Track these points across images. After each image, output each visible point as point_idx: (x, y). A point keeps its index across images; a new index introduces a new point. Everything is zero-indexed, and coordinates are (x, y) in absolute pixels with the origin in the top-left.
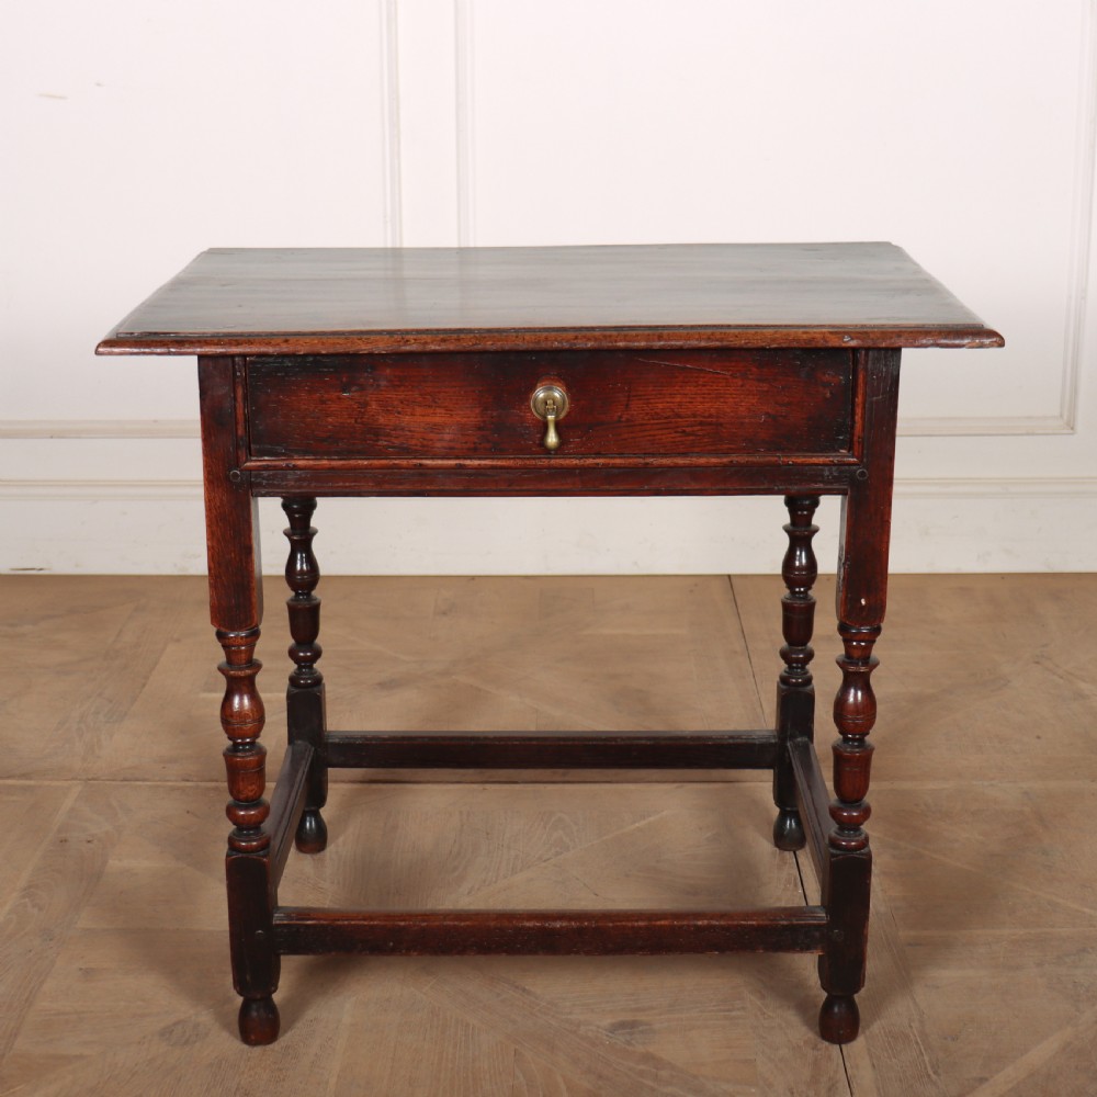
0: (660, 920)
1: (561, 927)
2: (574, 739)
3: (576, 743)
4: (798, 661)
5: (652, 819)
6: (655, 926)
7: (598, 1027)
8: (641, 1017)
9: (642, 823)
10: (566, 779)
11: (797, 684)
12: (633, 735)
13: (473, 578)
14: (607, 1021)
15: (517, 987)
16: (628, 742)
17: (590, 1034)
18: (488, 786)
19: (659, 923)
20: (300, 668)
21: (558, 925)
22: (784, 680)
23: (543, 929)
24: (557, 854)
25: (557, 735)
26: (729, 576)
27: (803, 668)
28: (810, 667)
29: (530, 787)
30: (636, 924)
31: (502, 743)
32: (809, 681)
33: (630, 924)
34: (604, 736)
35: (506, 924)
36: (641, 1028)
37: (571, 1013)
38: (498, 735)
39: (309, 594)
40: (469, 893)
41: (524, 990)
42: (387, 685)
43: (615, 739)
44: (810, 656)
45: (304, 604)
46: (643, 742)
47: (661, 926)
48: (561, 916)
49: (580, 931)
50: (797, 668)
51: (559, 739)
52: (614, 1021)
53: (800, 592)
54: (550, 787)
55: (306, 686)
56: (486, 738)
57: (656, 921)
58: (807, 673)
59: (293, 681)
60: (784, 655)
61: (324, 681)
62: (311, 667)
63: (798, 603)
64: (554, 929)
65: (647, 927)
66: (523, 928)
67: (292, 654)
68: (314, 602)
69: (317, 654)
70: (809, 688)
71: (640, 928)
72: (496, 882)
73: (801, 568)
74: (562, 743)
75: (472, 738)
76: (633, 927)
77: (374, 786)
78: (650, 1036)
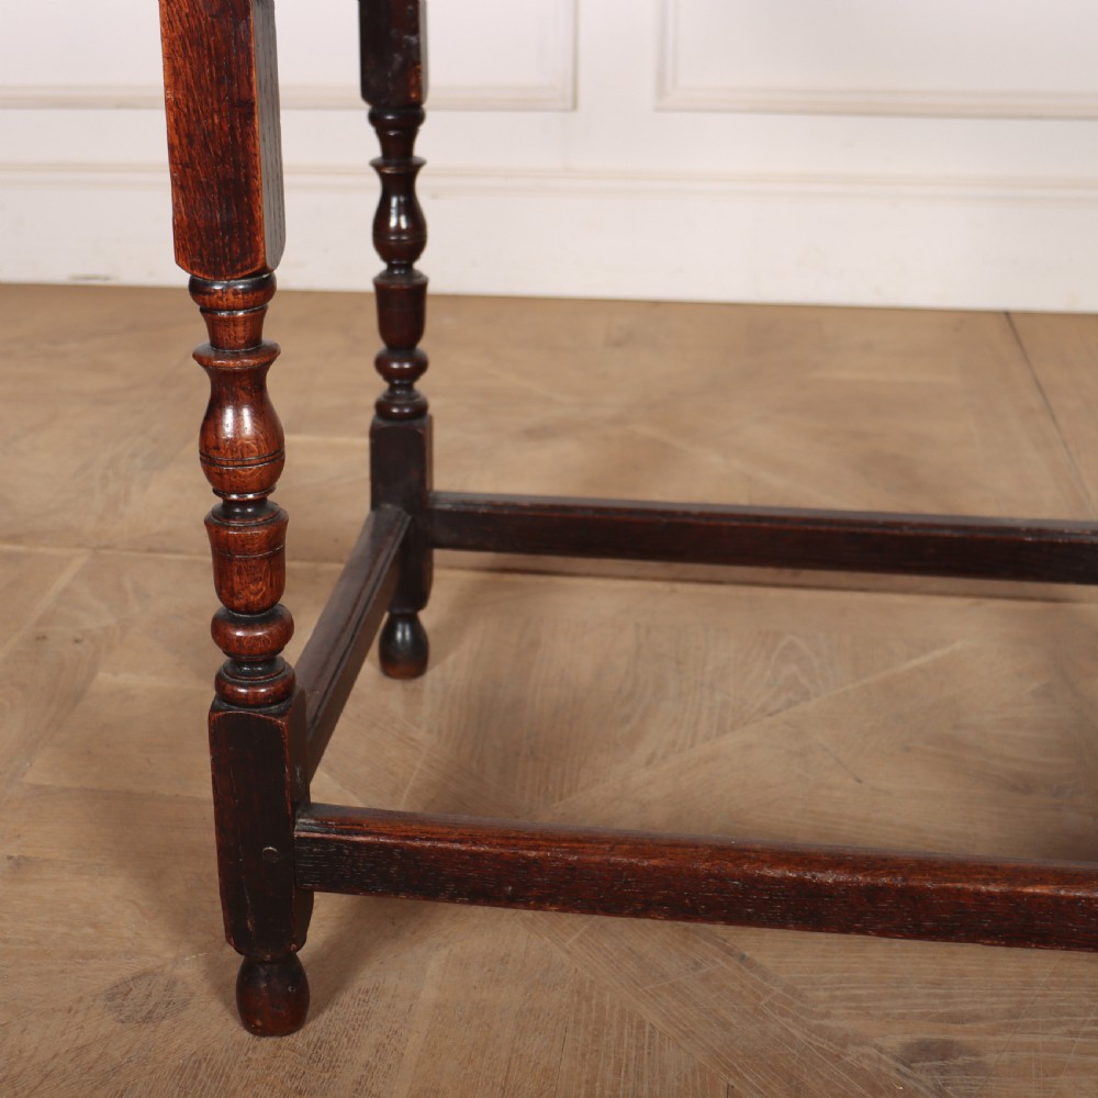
0: (1034, 883)
1: (837, 883)
2: (830, 522)
3: (834, 528)
5: (938, 653)
6: (1022, 895)
7: (881, 1050)
8: (958, 1034)
9: (922, 660)
10: (799, 580)
12: (926, 521)
13: (656, 304)
14: (896, 1039)
15: (729, 952)
16: (920, 532)
17: (866, 1064)
18: (679, 586)
19: (1030, 890)
20: (393, 388)
21: (829, 877)
23: (800, 883)
24: (790, 704)
25: (804, 515)
26: (1007, 314)
29: (744, 591)
30: (983, 888)
31: (712, 523)
33: (970, 887)
34: (881, 520)
35: (730, 867)
36: (960, 1061)
37: (827, 1015)
38: (707, 510)
39: (409, 267)
43: (899, 525)
45: (400, 283)
46: (947, 533)
47: (1034, 896)
48: (836, 861)
49: (874, 893)
51: (807, 521)
52: (908, 1038)
54: (773, 593)
55: (401, 417)
56: (686, 514)
57: (1025, 886)
59: (382, 408)
61: (431, 411)
62: (410, 387)
64: (820, 885)
65: (1004, 896)
66: (762, 877)
67: (381, 365)
68: (417, 281)
69: (420, 366)
71: (991, 895)
72: (691, 746)
74: (810, 528)
75: (664, 513)
76: (978, 893)
77: (508, 578)
78: (980, 1080)
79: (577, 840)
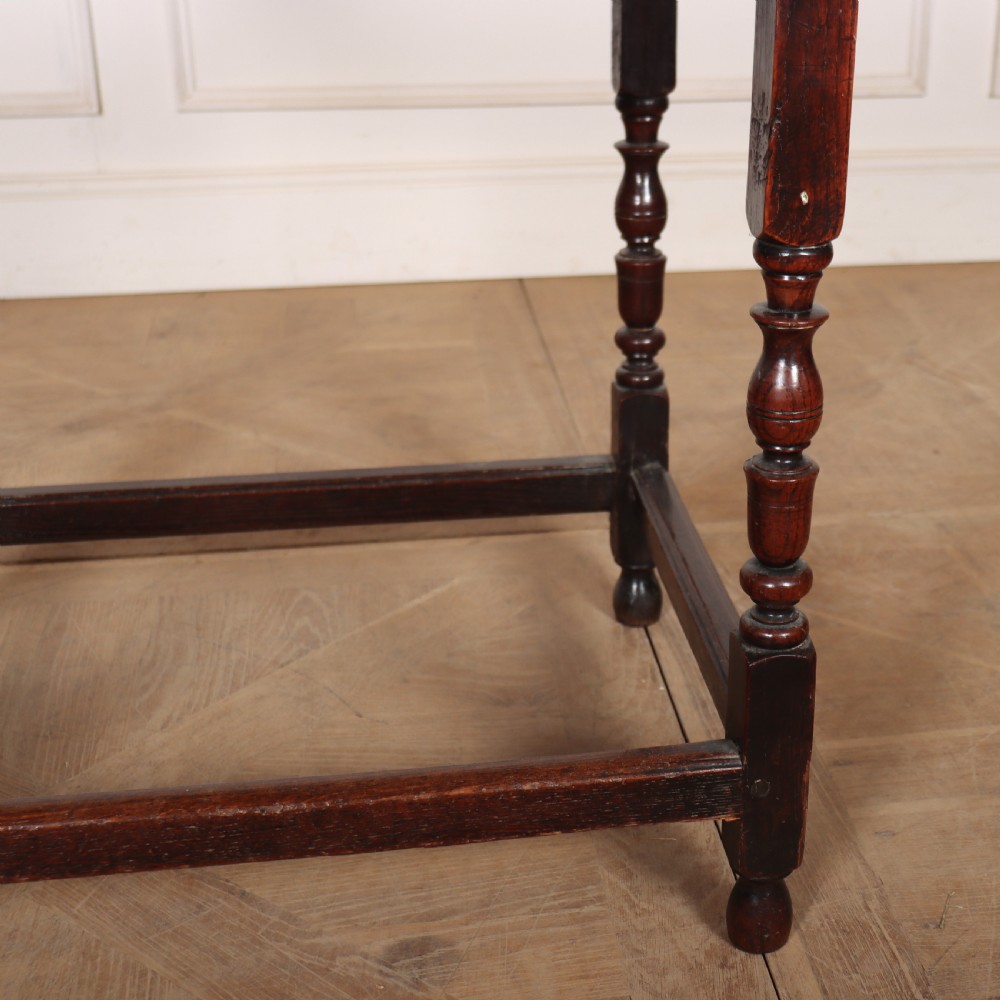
0: (459, 786)
1: (285, 814)
2: (313, 483)
3: (317, 488)
4: (642, 349)
5: (438, 591)
6: (449, 799)
7: (366, 956)
8: (436, 930)
9: (423, 599)
10: (316, 539)
11: (642, 385)
12: (400, 473)
13: (202, 294)
14: (380, 944)
15: (231, 891)
16: (394, 483)
17: (352, 972)
18: (204, 558)
19: (455, 792)
21: (277, 809)
22: (622, 379)
23: (250, 819)
24: (301, 653)
25: (289, 479)
26: (521, 281)
27: (650, 360)
28: (661, 359)
29: (265, 555)
30: (416, 798)
31: (204, 495)
32: (658, 379)
33: (404, 798)
34: (358, 476)
35: (184, 815)
36: (436, 953)
37: (319, 933)
38: (197, 484)
40: (162, 728)
41: (243, 894)
42: (72, 428)
43: (375, 479)
44: (659, 341)
46: (418, 482)
47: (460, 797)
48: (283, 793)
49: (319, 817)
50: (641, 360)
51: (291, 484)
52: (391, 941)
53: (643, 245)
54: (292, 553)
56: (178, 490)
57: (451, 789)
58: (655, 367)
60: (622, 342)
63: (641, 261)
64: (270, 818)
65: (435, 802)
66: (215, 819)
70: (661, 388)
71: (423, 803)
72: (206, 705)
73: (642, 208)
74: (295, 490)
75: (157, 491)
76: (411, 803)
77: (39, 568)
78: (453, 968)
79: (38, 811)
